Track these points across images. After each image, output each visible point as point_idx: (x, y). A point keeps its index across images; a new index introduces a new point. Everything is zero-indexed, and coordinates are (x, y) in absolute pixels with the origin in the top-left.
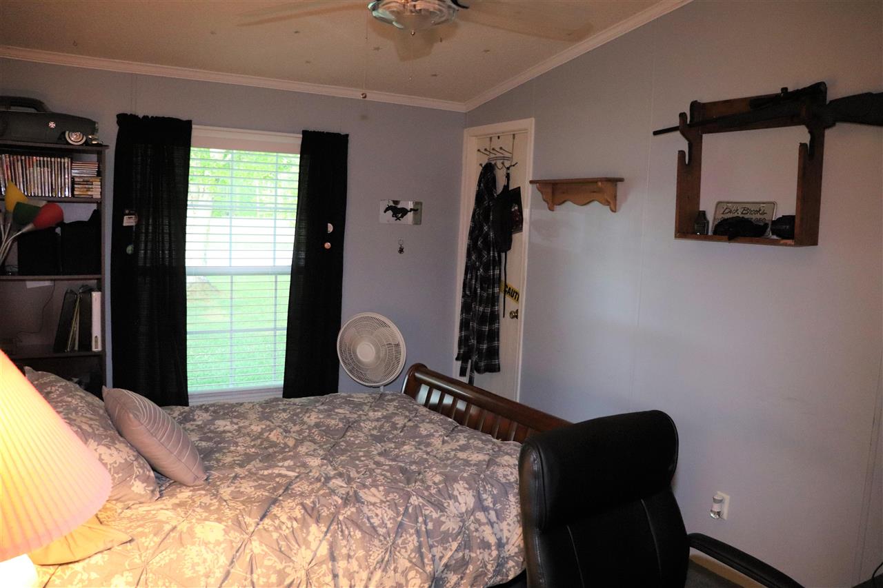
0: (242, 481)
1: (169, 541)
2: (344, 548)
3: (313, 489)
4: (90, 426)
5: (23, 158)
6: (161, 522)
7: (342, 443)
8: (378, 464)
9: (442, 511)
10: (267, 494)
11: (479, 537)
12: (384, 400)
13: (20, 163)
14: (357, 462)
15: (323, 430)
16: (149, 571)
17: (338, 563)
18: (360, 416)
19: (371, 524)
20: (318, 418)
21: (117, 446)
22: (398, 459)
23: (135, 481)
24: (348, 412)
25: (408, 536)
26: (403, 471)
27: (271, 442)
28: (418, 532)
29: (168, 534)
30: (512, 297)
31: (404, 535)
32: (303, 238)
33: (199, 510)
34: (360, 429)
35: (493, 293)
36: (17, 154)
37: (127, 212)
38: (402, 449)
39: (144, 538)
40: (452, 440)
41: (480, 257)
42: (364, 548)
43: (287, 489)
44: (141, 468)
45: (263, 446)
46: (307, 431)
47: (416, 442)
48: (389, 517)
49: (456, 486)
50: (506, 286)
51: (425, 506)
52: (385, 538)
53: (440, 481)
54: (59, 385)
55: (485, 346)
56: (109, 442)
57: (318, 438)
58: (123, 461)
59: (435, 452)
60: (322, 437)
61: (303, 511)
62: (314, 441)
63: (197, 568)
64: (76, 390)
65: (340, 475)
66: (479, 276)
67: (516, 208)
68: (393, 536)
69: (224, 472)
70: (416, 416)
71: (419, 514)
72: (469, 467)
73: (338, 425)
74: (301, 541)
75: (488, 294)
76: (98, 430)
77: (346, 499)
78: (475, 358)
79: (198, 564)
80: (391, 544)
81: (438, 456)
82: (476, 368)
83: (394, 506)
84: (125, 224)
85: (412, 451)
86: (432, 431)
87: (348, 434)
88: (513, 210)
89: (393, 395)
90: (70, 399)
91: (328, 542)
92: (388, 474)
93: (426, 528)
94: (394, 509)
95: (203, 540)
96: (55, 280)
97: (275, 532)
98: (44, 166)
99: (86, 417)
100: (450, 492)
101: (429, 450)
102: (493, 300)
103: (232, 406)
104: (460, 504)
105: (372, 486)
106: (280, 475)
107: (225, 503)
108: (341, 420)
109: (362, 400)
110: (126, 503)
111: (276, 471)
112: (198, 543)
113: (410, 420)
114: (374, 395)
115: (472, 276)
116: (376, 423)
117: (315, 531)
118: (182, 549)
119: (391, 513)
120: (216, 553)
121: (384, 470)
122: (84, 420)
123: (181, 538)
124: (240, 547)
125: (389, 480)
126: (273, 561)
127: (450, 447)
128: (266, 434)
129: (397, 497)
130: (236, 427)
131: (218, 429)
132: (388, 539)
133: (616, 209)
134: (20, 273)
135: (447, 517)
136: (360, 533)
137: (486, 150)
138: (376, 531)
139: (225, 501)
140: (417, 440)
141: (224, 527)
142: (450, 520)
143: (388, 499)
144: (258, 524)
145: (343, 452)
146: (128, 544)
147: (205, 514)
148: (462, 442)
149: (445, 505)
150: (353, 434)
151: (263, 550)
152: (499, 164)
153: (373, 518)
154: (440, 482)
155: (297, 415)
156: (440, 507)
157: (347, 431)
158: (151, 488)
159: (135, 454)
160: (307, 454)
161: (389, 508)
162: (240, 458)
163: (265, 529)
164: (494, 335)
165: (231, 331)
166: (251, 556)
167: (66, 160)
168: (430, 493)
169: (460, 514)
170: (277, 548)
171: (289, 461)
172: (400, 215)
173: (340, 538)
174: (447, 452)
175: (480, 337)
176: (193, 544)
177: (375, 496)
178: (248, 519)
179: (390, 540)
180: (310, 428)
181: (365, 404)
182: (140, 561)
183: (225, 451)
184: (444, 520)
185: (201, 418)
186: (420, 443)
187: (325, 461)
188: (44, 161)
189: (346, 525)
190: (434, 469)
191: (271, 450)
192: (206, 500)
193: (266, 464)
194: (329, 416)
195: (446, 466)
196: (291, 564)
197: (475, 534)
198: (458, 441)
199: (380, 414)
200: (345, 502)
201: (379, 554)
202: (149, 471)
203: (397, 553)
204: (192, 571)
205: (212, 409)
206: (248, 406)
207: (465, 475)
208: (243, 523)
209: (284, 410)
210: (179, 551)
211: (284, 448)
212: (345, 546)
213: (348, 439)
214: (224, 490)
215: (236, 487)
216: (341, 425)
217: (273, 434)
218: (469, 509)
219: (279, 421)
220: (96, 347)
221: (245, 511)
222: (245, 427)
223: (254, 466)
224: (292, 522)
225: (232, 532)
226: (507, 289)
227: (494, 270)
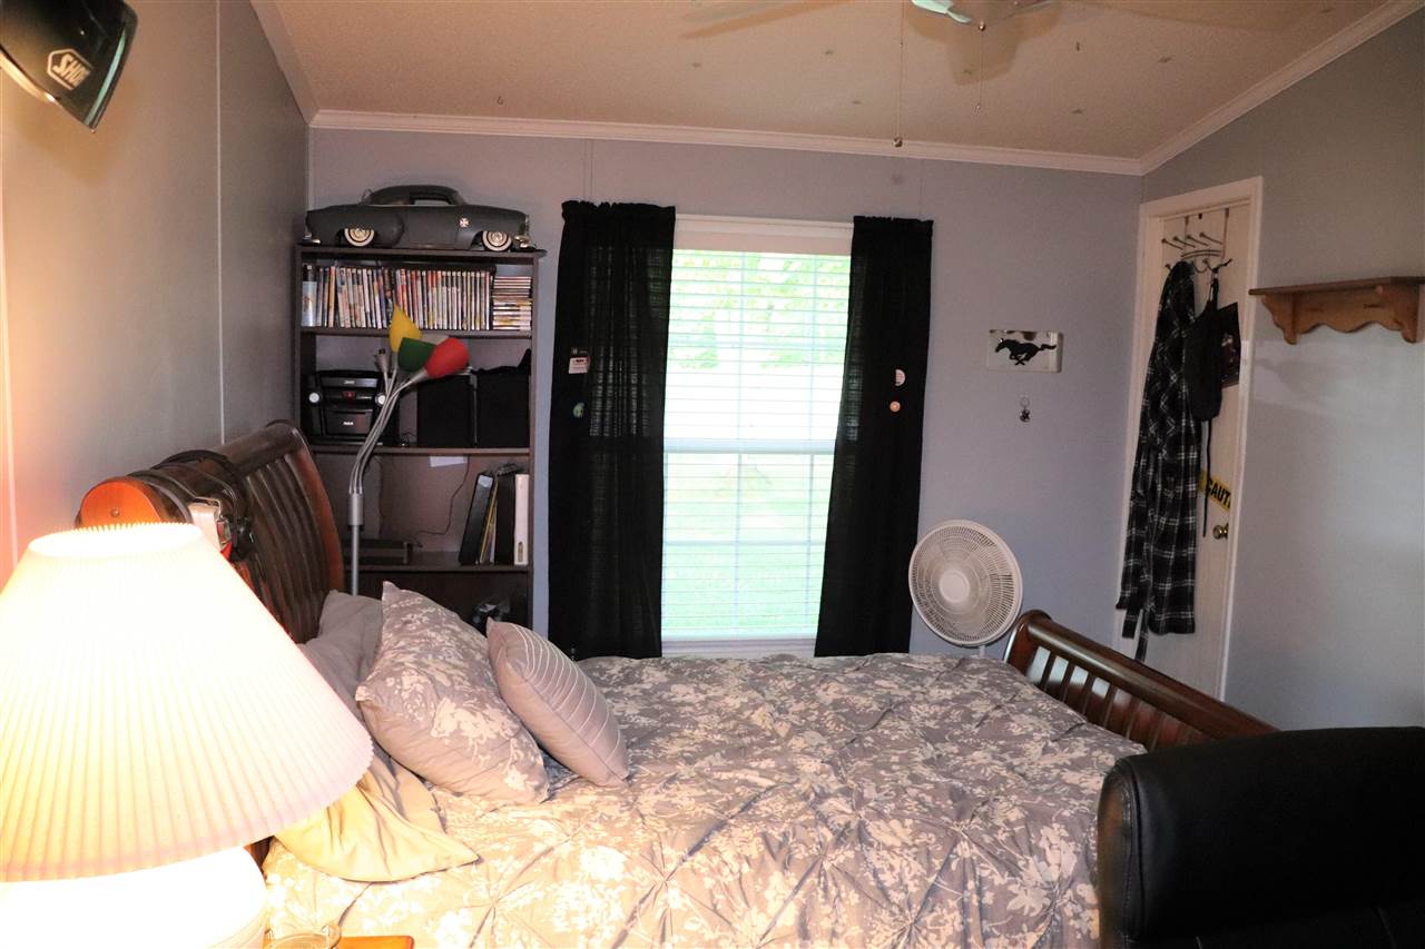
0: (681, 787)
1: (536, 869)
2: (826, 919)
3: (790, 811)
4: (450, 677)
5: (424, 273)
6: (534, 839)
7: (869, 738)
8: (915, 779)
9: (1012, 874)
10: (712, 812)
11: (1080, 930)
12: (965, 671)
13: (419, 282)
14: (883, 773)
15: (842, 714)
16: (498, 913)
17: (812, 943)
18: (913, 696)
19: (879, 882)
20: (840, 692)
21: (486, 712)
22: (956, 774)
23: (511, 768)
24: (896, 686)
25: (945, 911)
26: (956, 795)
27: (752, 726)
28: (964, 908)
29: (537, 859)
30: (1220, 500)
31: (937, 908)
32: (855, 396)
33: (597, 826)
34: (907, 717)
35: (1186, 493)
36: (415, 268)
37: (575, 352)
38: (969, 757)
39: (499, 860)
40: (1063, 748)
41: (1162, 427)
42: (861, 923)
43: (747, 806)
44: (522, 750)
45: (737, 732)
46: (816, 713)
47: (999, 746)
48: (913, 873)
49: (1045, 831)
50: (1210, 480)
51: (983, 861)
52: (901, 911)
53: (1018, 820)
54: (425, 611)
55: (1168, 586)
56: (475, 704)
57: (831, 726)
58: (494, 736)
59: (1026, 767)
60: (838, 725)
61: (762, 847)
62: (822, 731)
63: (574, 920)
64: (448, 621)
65: (846, 792)
66: (1160, 465)
67: (1230, 341)
68: (916, 907)
69: (658, 768)
70: (1012, 701)
71: (970, 875)
72: (1076, 799)
73: (871, 706)
74: (751, 895)
75: (1176, 495)
76: (460, 684)
77: (842, 834)
78: (1150, 606)
79: (576, 914)
80: (911, 921)
81: (1030, 774)
82: (1152, 625)
83: (926, 855)
84: (571, 371)
85: (985, 761)
86: (1031, 729)
87: (884, 723)
88: (1224, 344)
89: (983, 661)
90: (433, 634)
91: (796, 904)
92: (928, 799)
93: (980, 902)
94: (924, 860)
95: (590, 876)
96: (469, 455)
97: (708, 876)
98: (452, 286)
99: (450, 664)
100: (1033, 842)
101: (1016, 762)
102: (1185, 505)
103: (709, 663)
104: (1049, 865)
105: (894, 817)
106: (745, 783)
107: (639, 820)
108: (878, 698)
109: (926, 667)
110: (493, 802)
111: (741, 775)
112: (580, 878)
113: (998, 707)
114: (950, 660)
115: (1148, 463)
116: (938, 708)
117: (778, 884)
118: (555, 886)
119: (917, 868)
120: (607, 898)
121: (923, 791)
122: (443, 667)
123: (555, 868)
124: (647, 896)
125: (926, 810)
126: (698, 924)
127: (1054, 761)
128: (747, 713)
129: (934, 840)
130: (702, 697)
131: (673, 700)
132: (907, 912)
133: (1415, 336)
134: (419, 444)
135: (1022, 885)
136: (857, 896)
137: (1176, 239)
138: (887, 897)
139: (642, 816)
140: (1001, 742)
141: (626, 859)
142: (1026, 891)
143: (917, 841)
144: (684, 861)
145: (866, 752)
146: (474, 866)
147: (604, 834)
148: (1079, 753)
149: (1021, 864)
150: (892, 724)
151: (685, 905)
152: (1200, 265)
153: (883, 872)
154: (1018, 822)
155: (806, 684)
156: (1011, 867)
157: (883, 717)
158: (536, 783)
159: (516, 726)
160: (803, 752)
161: (915, 859)
162: (693, 749)
163: (693, 870)
164: (1185, 568)
165: (737, 543)
166: (664, 913)
167: (483, 275)
168: (996, 840)
169: (1048, 882)
170: (709, 905)
171: (768, 761)
172: (1023, 356)
173: (821, 900)
174: (1046, 769)
175: (1160, 569)
176: (574, 879)
177: (895, 834)
178: (668, 851)
179: (911, 915)
180: (822, 708)
181: (930, 674)
182: (486, 897)
183: (673, 734)
184: (1015, 892)
185: (651, 679)
186: (1004, 749)
187: (827, 766)
188: (452, 277)
189: (834, 879)
190: (1014, 797)
191: (746, 740)
192: (614, 811)
193: (731, 762)
194: (860, 691)
195: (1036, 792)
196: (730, 934)
197: (1072, 922)
198: (1071, 751)
199: (949, 692)
200: (838, 839)
201: (887, 937)
202: (536, 756)
203: (921, 939)
204: (566, 924)
205: (673, 665)
206: (732, 665)
207: (1066, 813)
208: (658, 854)
209: (788, 676)
210: (548, 889)
211: (771, 738)
212: (828, 916)
213: (880, 731)
214: (646, 798)
215: (668, 795)
216: (875, 707)
217: (757, 712)
218: (1065, 877)
219: (776, 692)
220: (520, 560)
221: (666, 837)
222: (716, 699)
223: (711, 765)
224: (740, 864)
225: (638, 869)
226: (1212, 487)
227: (1187, 451)
